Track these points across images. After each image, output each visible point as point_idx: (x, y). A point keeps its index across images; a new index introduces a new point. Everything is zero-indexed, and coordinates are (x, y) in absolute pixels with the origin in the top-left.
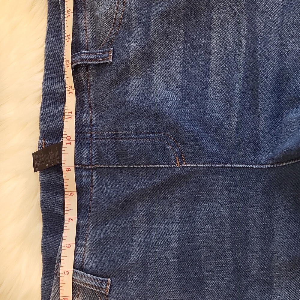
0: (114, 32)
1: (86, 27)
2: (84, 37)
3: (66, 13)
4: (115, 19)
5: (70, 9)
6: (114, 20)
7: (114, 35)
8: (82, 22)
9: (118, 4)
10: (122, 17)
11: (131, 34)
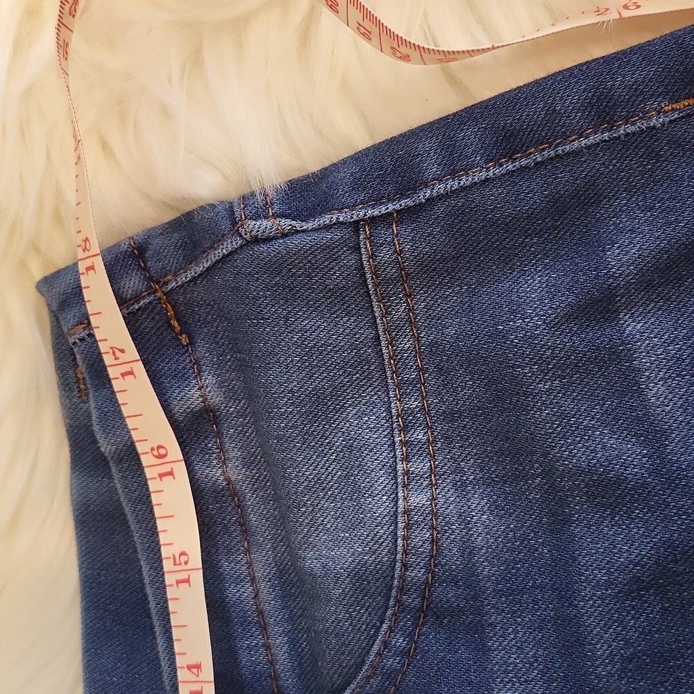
0: (399, 641)
1: (261, 613)
2: (261, 656)
3: (167, 565)
4: (401, 590)
5: (183, 554)
6: (394, 593)
7: (405, 653)
8: (240, 593)
9: (408, 527)
10: (433, 577)
11: (486, 651)
